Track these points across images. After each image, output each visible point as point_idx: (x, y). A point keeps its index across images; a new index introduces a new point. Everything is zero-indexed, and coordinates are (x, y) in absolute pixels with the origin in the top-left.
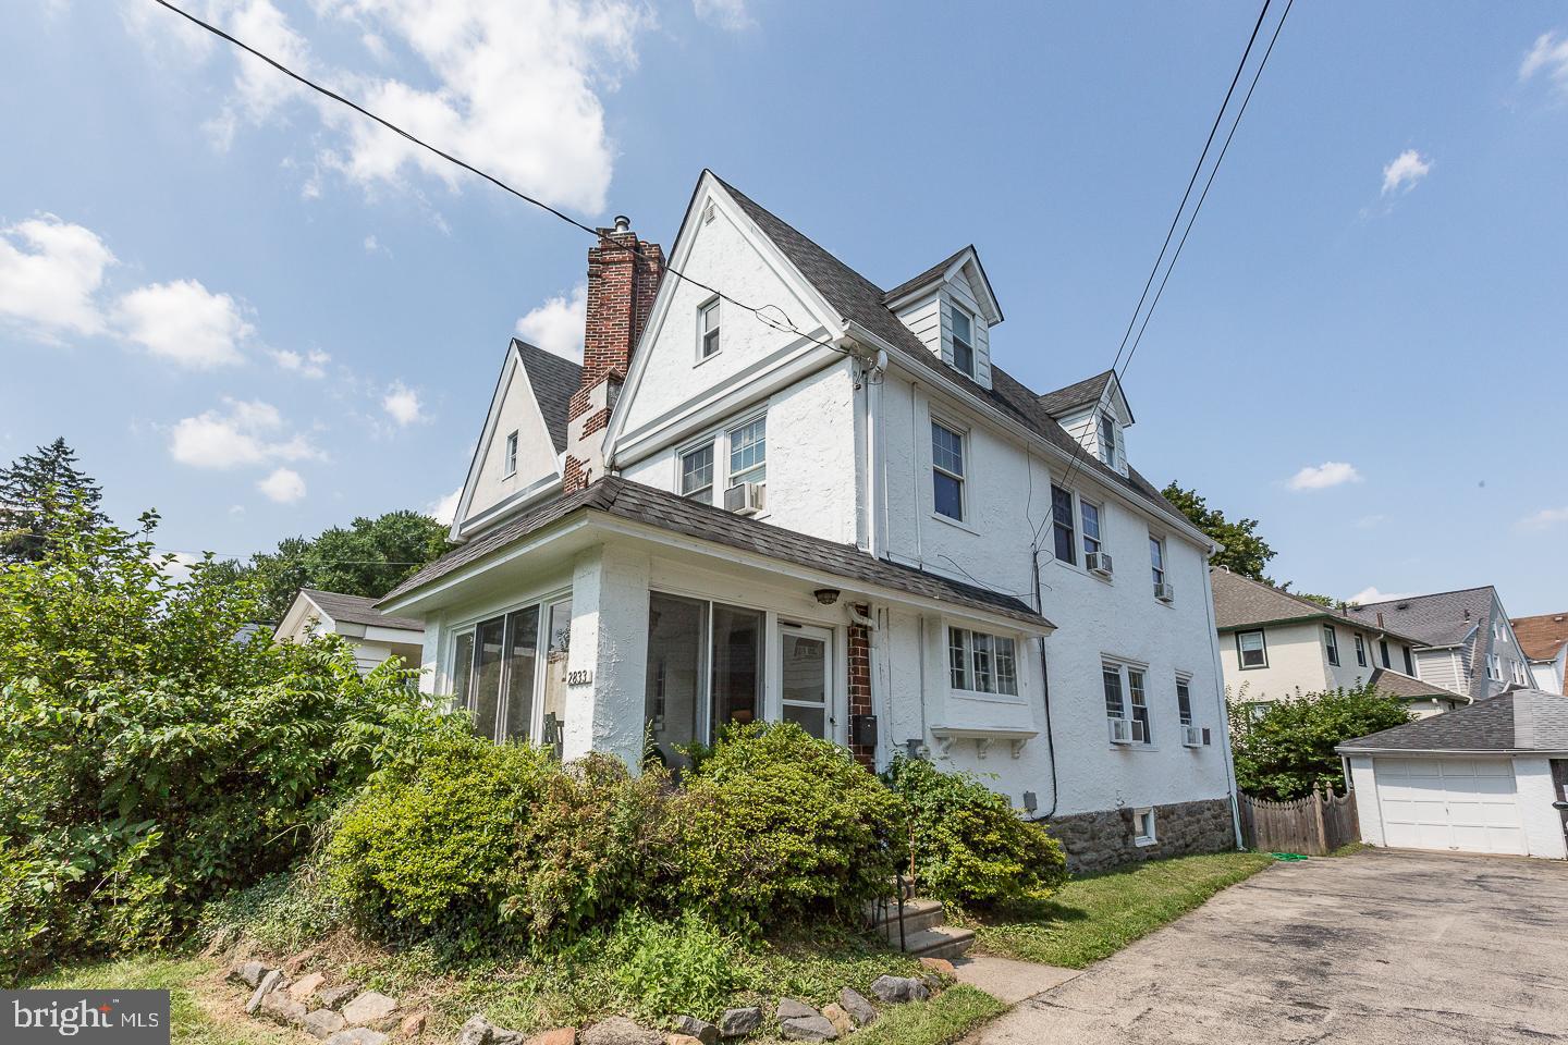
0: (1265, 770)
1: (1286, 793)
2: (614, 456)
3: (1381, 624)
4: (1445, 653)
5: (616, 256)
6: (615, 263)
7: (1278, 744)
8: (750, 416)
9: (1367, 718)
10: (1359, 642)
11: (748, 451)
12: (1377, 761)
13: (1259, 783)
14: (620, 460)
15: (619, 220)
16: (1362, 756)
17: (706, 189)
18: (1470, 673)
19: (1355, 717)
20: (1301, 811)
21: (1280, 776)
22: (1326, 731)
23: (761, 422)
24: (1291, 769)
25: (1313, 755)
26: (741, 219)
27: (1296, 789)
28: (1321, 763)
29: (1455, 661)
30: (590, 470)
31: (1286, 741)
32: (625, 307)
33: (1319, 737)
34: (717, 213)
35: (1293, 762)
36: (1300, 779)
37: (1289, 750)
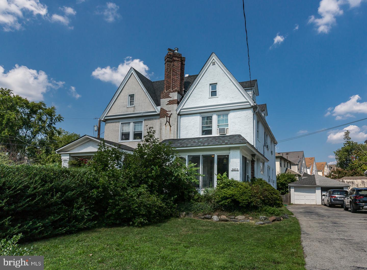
2: (180, 112)
3: (287, 158)
4: (295, 165)
5: (176, 59)
6: (176, 61)
8: (223, 113)
9: (290, 179)
10: (284, 162)
11: (223, 120)
12: (295, 187)
14: (181, 113)
15: (176, 49)
16: (293, 186)
17: (213, 57)
18: (298, 169)
19: (288, 179)
20: (286, 196)
22: (283, 181)
23: (227, 115)
26: (224, 69)
29: (296, 167)
30: (172, 114)
32: (179, 73)
33: (282, 182)
34: (216, 63)
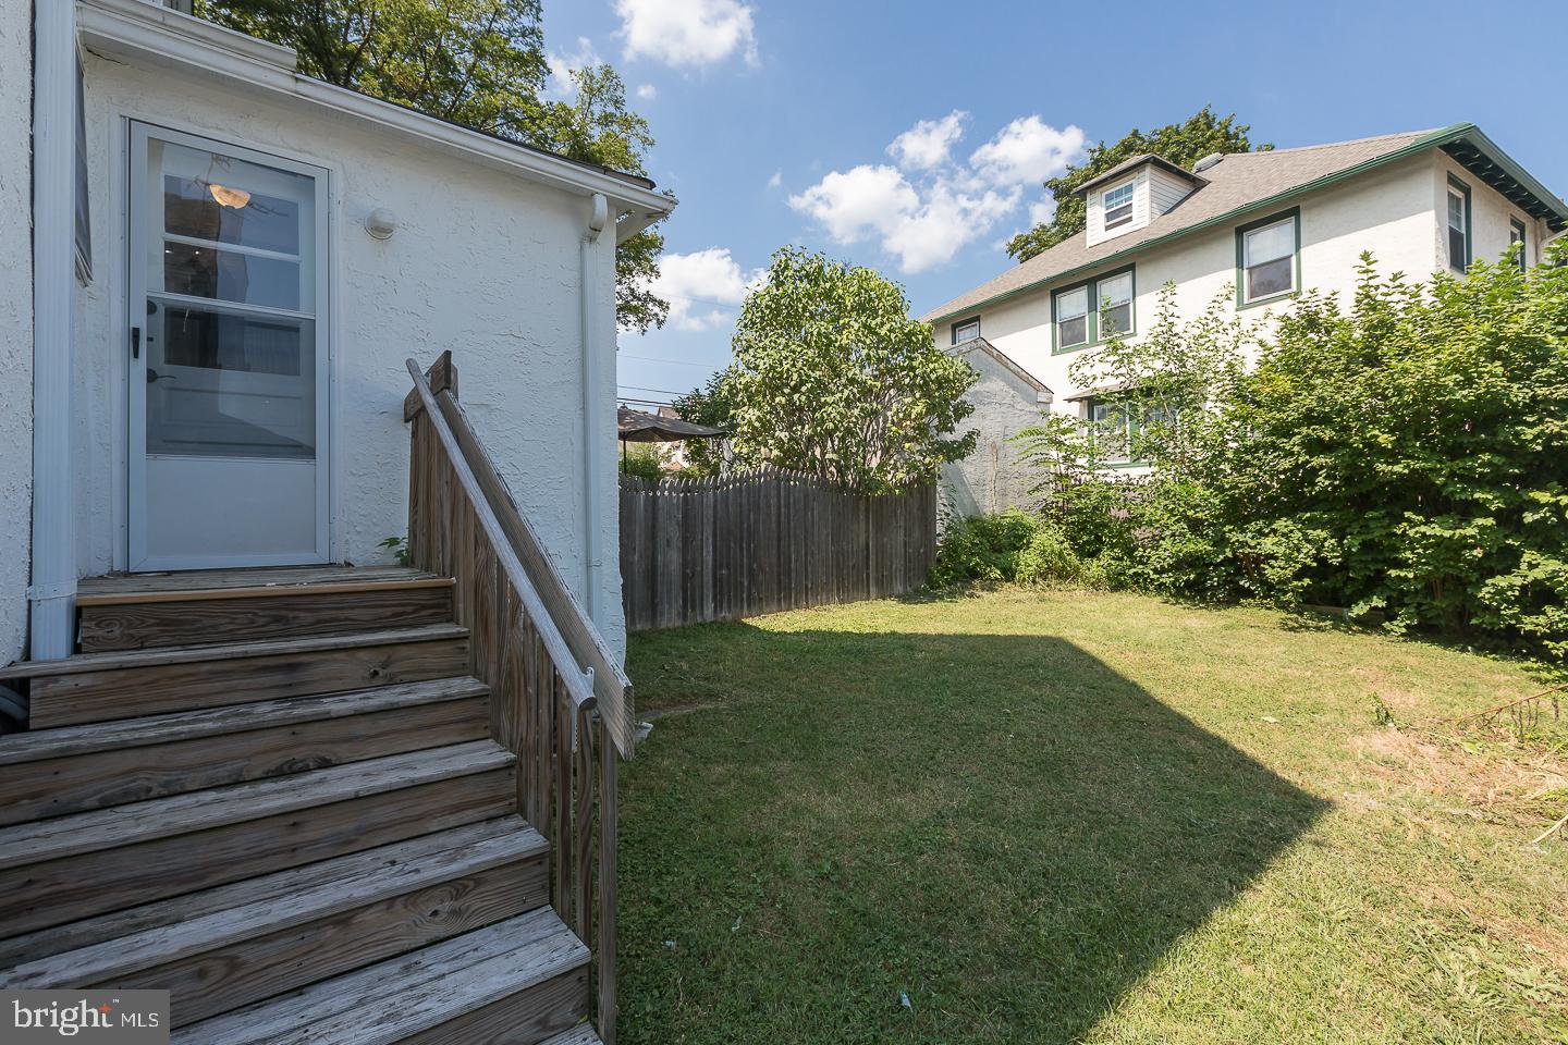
0: (1237, 511)
1: (1289, 573)
7: (1284, 430)
13: (1220, 542)
21: (1282, 524)
24: (1313, 503)
25: (1391, 456)
27: (1322, 562)
28: (1416, 480)
31: (1309, 418)
35: (1322, 481)
36: (1340, 534)
37: (1314, 446)
